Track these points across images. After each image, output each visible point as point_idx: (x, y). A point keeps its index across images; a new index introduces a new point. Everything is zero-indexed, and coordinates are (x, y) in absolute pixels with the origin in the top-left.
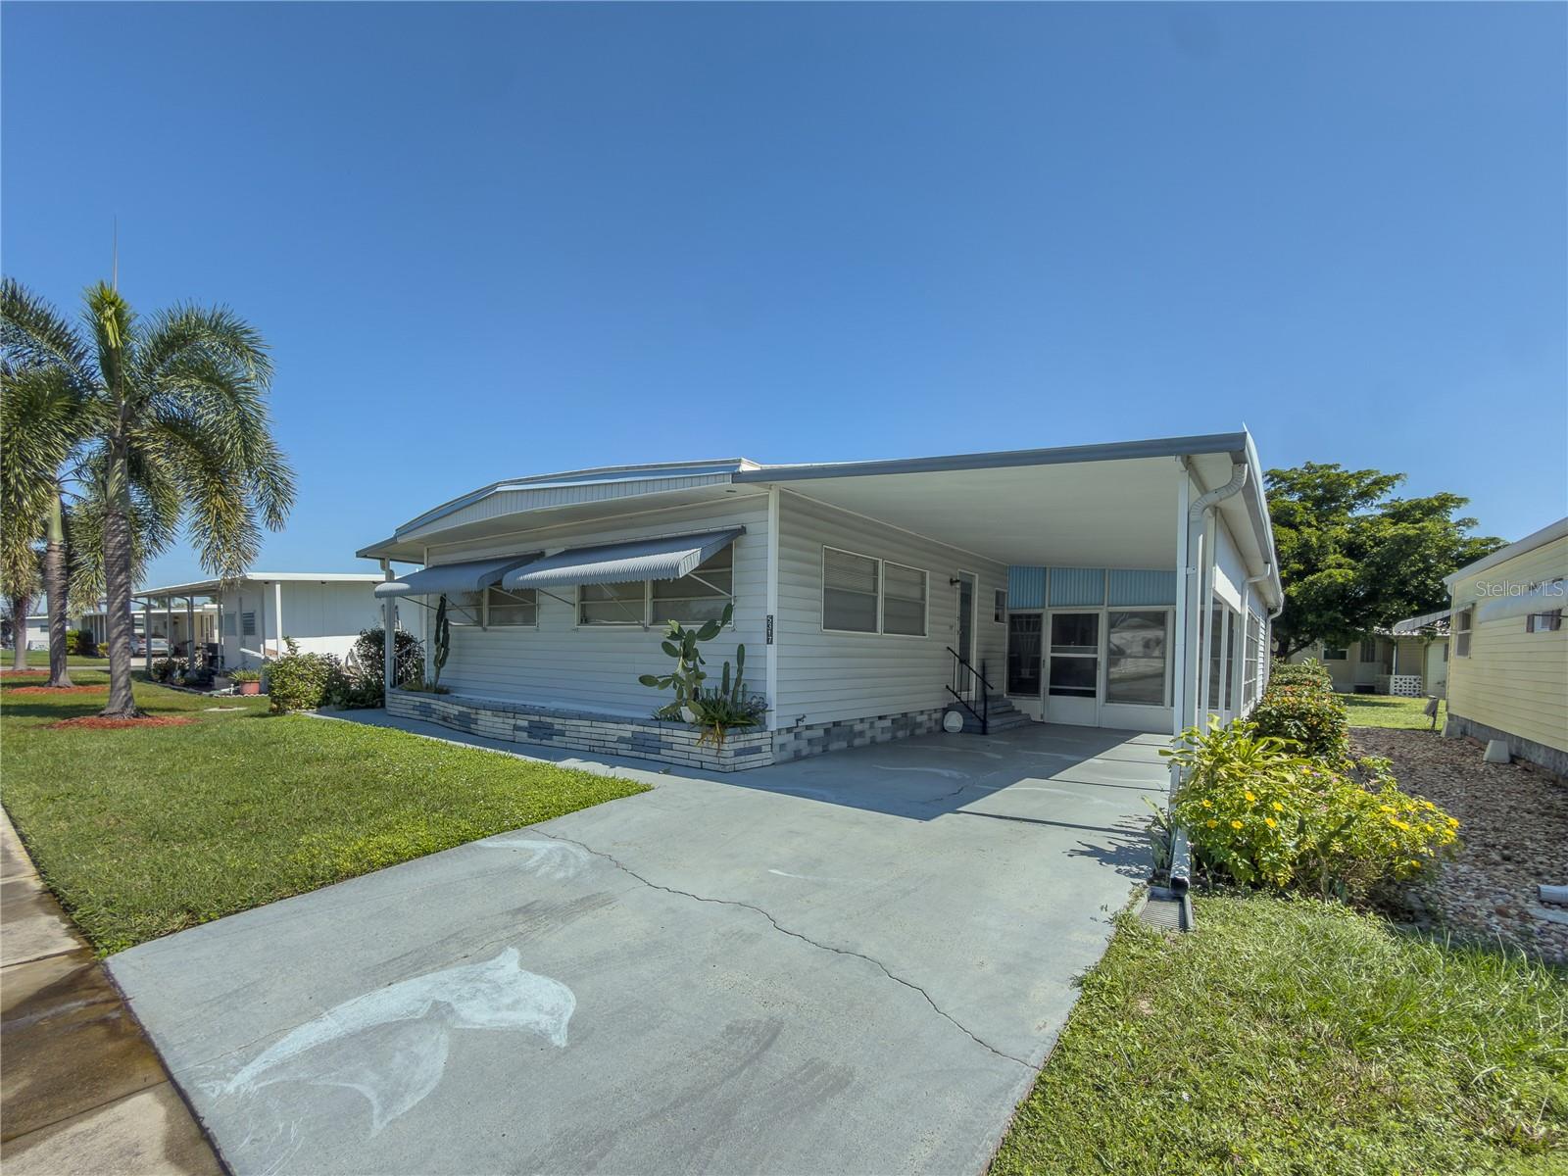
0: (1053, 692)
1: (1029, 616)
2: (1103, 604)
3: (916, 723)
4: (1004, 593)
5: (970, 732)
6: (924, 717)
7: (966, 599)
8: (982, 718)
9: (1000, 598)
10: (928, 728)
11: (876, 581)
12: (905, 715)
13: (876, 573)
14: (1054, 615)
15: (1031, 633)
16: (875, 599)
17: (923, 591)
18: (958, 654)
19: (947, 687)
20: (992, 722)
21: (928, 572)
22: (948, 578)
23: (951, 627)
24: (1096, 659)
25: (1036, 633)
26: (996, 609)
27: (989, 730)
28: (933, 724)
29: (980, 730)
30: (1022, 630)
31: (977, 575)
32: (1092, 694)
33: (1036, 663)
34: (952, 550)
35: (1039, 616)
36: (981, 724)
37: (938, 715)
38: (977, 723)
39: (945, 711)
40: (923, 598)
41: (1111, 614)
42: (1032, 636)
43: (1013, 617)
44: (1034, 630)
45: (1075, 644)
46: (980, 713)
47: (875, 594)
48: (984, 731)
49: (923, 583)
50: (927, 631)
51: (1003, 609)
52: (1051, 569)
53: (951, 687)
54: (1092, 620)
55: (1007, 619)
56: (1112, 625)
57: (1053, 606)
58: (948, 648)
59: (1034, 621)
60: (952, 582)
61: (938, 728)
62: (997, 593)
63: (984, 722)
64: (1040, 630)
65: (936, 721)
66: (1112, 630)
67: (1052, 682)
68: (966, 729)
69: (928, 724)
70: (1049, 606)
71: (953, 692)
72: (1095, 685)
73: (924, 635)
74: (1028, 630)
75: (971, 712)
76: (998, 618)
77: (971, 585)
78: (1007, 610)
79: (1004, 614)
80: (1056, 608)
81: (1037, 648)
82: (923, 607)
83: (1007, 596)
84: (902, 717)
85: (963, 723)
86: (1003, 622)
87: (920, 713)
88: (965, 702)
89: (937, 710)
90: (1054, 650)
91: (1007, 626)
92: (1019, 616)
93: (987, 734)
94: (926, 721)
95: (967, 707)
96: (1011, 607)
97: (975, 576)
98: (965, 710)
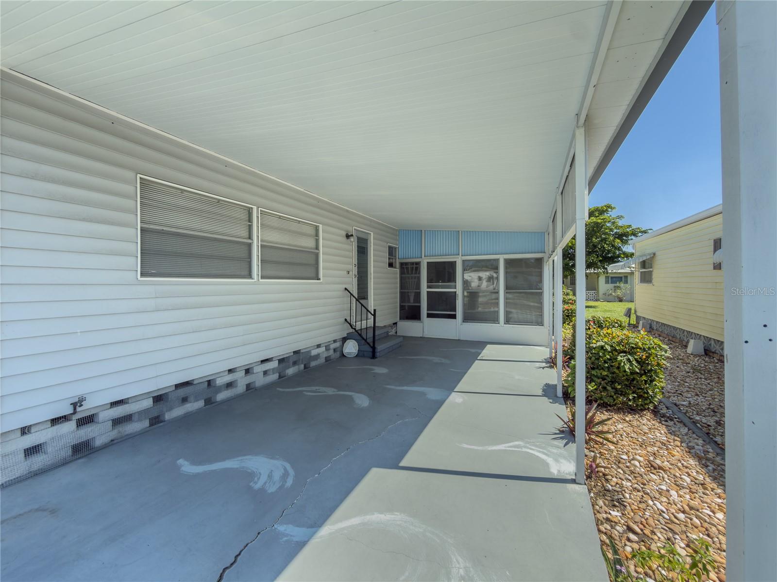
0: (429, 316)
1: (412, 263)
2: (459, 255)
3: (311, 356)
4: (396, 248)
5: (363, 356)
6: (323, 349)
7: (362, 250)
8: (372, 345)
9: (392, 251)
10: (326, 358)
11: (250, 228)
12: (295, 352)
13: (250, 220)
14: (428, 263)
15: (413, 275)
16: (250, 246)
17: (317, 241)
18: (355, 294)
19: (346, 320)
20: (380, 347)
21: (321, 226)
22: (344, 233)
23: (348, 272)
24: (456, 292)
25: (418, 275)
26: (389, 259)
27: (378, 354)
28: (331, 352)
29: (371, 354)
30: (408, 273)
31: (372, 234)
32: (454, 317)
33: (418, 296)
34: (347, 211)
35: (418, 264)
36: (371, 350)
37: (338, 344)
38: (368, 348)
39: (344, 340)
40: (317, 248)
41: (464, 261)
42: (415, 277)
43: (402, 264)
44: (416, 273)
45: (441, 283)
46: (370, 340)
47: (249, 241)
48: (374, 356)
49: (317, 235)
50: (321, 275)
51: (396, 259)
52: (425, 231)
53: (349, 320)
54: (453, 265)
55: (398, 265)
56: (465, 270)
57: (428, 256)
58: (346, 289)
59: (417, 266)
60: (348, 236)
61: (338, 354)
62: (390, 248)
63: (374, 348)
64: (419, 273)
65: (335, 350)
66: (465, 272)
67: (429, 309)
68: (360, 355)
69: (325, 355)
70: (425, 256)
71: (350, 324)
72: (456, 311)
73: (319, 279)
74: (412, 273)
75: (363, 339)
76: (391, 265)
77: (367, 240)
78: (397, 259)
79: (396, 262)
80: (429, 258)
81: (418, 286)
82: (317, 256)
83: (397, 249)
84: (294, 354)
85: (358, 349)
86: (395, 268)
87: (316, 347)
88: (360, 332)
89: (335, 341)
90: (429, 287)
91: (398, 270)
92: (406, 264)
93: (376, 358)
94: (323, 352)
95: (360, 335)
96: (400, 257)
97: (370, 234)
98: (359, 338)
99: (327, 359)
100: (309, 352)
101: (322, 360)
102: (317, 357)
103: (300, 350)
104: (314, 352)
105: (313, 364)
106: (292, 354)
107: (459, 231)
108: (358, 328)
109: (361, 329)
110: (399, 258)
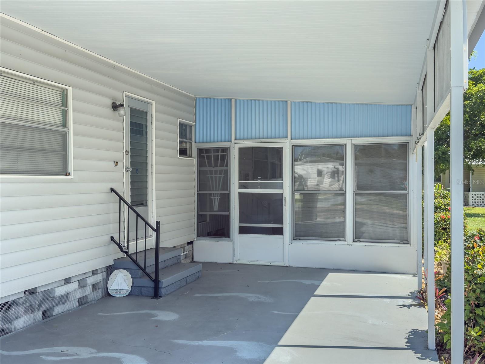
0: (243, 230)
1: (217, 150)
2: (287, 137)
3: (54, 298)
4: (191, 126)
5: (140, 295)
6: (74, 286)
7: (138, 129)
8: (154, 277)
9: (185, 131)
10: (80, 300)
12: (29, 292)
14: (240, 149)
15: (219, 168)
17: (65, 114)
18: (128, 197)
19: (112, 238)
20: (166, 281)
21: (70, 90)
22: (109, 102)
23: (116, 164)
24: (282, 194)
25: (224, 168)
26: (181, 142)
27: (163, 291)
28: (88, 290)
29: (152, 292)
30: (210, 165)
31: (154, 103)
32: (279, 232)
33: (225, 200)
34: (114, 67)
35: (225, 150)
36: (152, 284)
37: (99, 277)
38: (147, 283)
39: (110, 270)
40: (65, 124)
41: (294, 147)
42: (221, 172)
43: (200, 151)
44: (222, 165)
45: (261, 179)
46: (151, 270)
48: (156, 295)
49: (64, 103)
50: (71, 168)
51: (191, 143)
52: (236, 100)
53: (117, 239)
54: (279, 151)
55: (194, 153)
56: (295, 160)
57: (240, 139)
58: (112, 190)
59: (223, 155)
60: (115, 107)
61: (99, 293)
62: (182, 125)
63: (156, 282)
64: (227, 165)
65: (94, 287)
66: (296, 163)
67: (241, 220)
68: (135, 293)
69: (79, 294)
70: (236, 139)
71: (119, 245)
72: (282, 222)
73: (67, 174)
74: (216, 165)
75: (140, 268)
76: (183, 152)
77: (146, 113)
78: (193, 143)
79: (191, 147)
80: (242, 141)
81: (226, 185)
82: (65, 137)
83: (193, 128)
84: (25, 295)
85: (131, 284)
86: (191, 156)
87: (63, 282)
88: (134, 257)
89: (94, 272)
90: (241, 186)
91: (194, 161)
92: (208, 150)
93: (160, 297)
94: (75, 290)
95: (135, 262)
96: (197, 141)
97: (151, 104)
98: (134, 266)
99: (82, 302)
100: (52, 291)
101: (72, 304)
102: (65, 298)
103: (36, 288)
104: (60, 291)
105: (58, 310)
106: (23, 295)
107: (287, 102)
108: (132, 250)
109: (137, 253)
110: (195, 142)
